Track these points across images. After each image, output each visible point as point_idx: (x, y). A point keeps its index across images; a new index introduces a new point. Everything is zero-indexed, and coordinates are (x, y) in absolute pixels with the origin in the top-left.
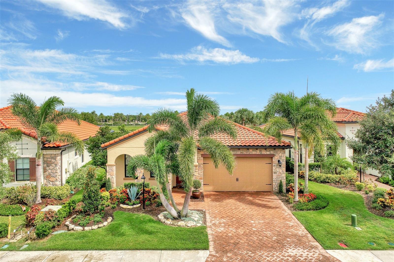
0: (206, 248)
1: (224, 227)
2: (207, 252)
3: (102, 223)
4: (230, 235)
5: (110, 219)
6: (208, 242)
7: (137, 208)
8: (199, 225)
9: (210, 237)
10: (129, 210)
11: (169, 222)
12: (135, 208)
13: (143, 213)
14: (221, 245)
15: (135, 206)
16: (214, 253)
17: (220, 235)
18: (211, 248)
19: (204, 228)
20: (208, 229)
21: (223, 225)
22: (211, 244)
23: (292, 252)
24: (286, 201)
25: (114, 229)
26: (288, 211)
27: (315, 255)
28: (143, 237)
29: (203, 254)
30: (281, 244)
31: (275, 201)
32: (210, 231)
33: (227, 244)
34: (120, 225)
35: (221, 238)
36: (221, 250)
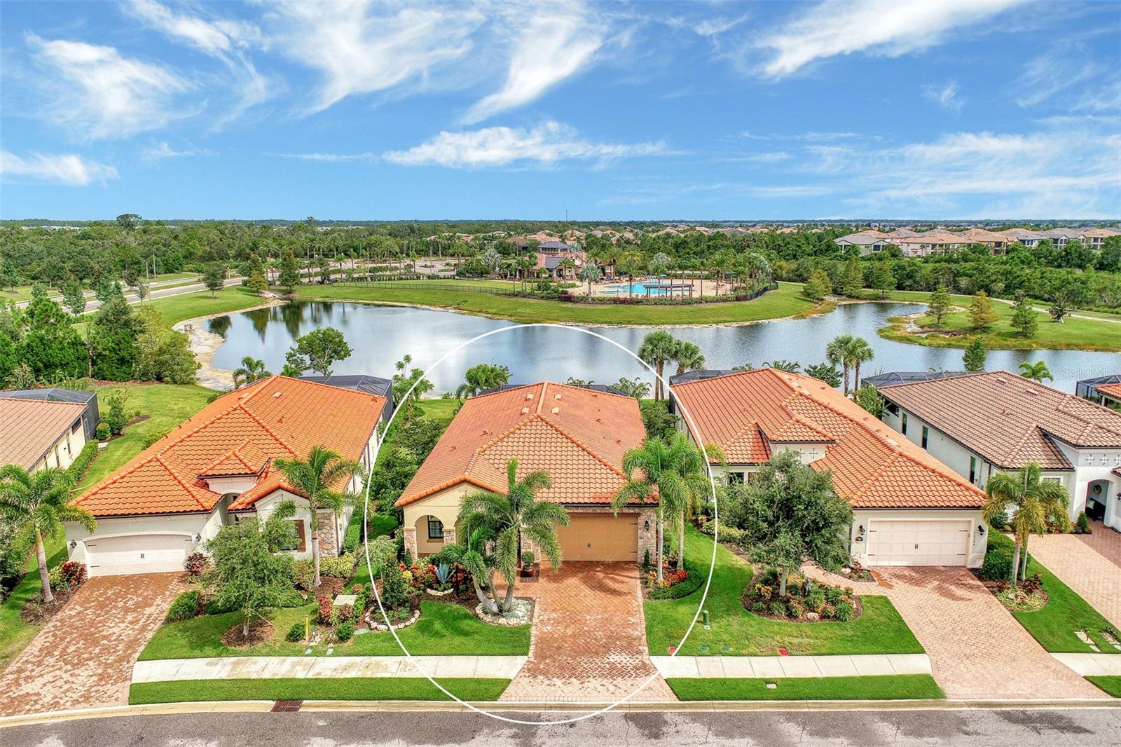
0: (525, 654)
1: (552, 625)
2: (526, 658)
3: (409, 620)
4: (556, 636)
5: (417, 613)
6: (529, 645)
7: (449, 594)
8: (523, 622)
9: (533, 639)
10: (439, 598)
11: (488, 618)
12: (446, 595)
13: (457, 603)
14: (542, 649)
15: (446, 592)
16: (532, 659)
17: (545, 636)
18: (531, 653)
19: (528, 627)
20: (533, 627)
21: (552, 621)
22: (532, 648)
23: (614, 658)
24: (645, 583)
25: (424, 628)
26: (641, 600)
27: (636, 661)
28: (458, 640)
29: (521, 661)
30: (607, 648)
31: (632, 582)
32: (534, 631)
33: (548, 649)
34: (430, 623)
35: (544, 640)
36: (541, 656)
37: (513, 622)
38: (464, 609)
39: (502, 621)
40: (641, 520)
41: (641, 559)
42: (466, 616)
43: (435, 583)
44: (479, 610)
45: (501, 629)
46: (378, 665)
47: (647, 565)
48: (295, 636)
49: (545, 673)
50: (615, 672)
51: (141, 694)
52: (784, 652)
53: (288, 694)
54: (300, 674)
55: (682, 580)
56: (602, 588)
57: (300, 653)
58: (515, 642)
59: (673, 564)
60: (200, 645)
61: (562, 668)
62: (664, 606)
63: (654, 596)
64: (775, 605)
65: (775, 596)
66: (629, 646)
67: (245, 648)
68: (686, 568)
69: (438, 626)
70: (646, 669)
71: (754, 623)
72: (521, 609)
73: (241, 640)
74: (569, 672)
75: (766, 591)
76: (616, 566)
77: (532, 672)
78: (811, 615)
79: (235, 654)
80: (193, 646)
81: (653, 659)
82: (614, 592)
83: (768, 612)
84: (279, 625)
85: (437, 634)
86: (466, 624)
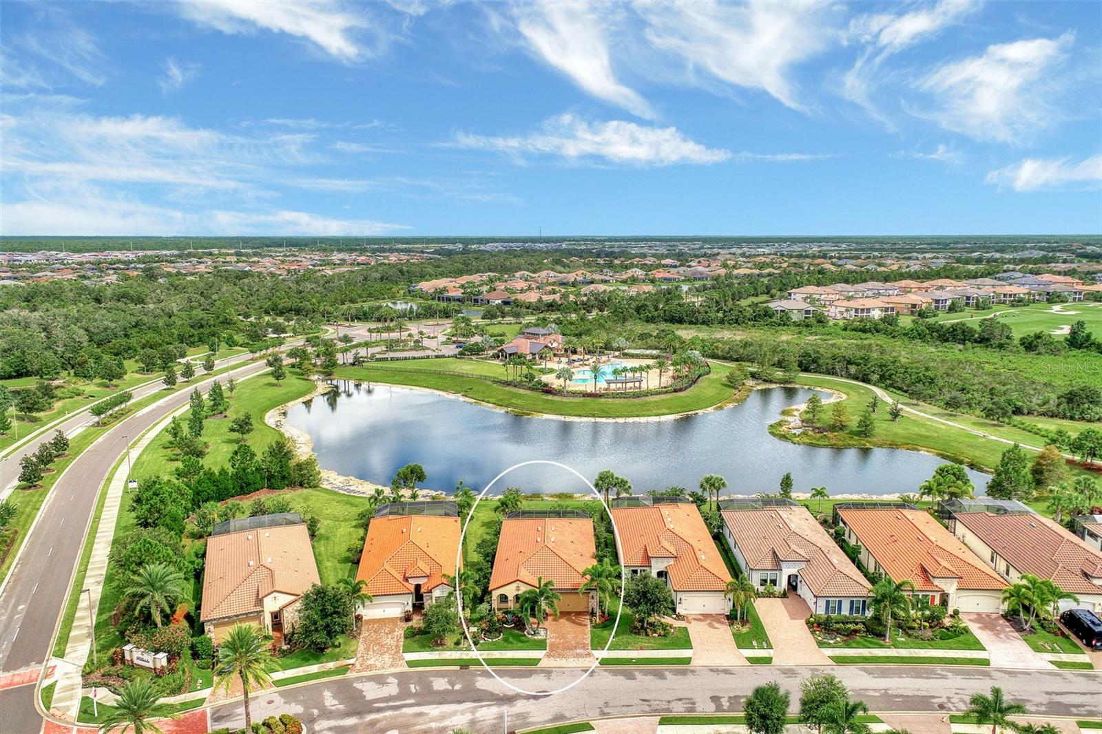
0: (545, 649)
1: (554, 638)
2: (546, 651)
3: (499, 637)
4: (556, 643)
5: (502, 634)
6: (546, 646)
8: (544, 637)
9: (548, 644)
10: (510, 628)
11: (530, 636)
13: (517, 630)
14: (551, 648)
15: (512, 626)
16: (548, 651)
18: (547, 649)
19: (545, 639)
20: (548, 639)
22: (548, 647)
23: (578, 651)
24: (591, 621)
25: (506, 640)
26: (589, 629)
27: (586, 653)
28: (520, 644)
29: (544, 652)
30: (576, 648)
31: (586, 620)
32: (548, 641)
33: (554, 647)
34: (508, 638)
35: (551, 644)
36: (551, 650)
37: (540, 637)
38: (520, 633)
39: (536, 637)
40: (590, 595)
41: (590, 611)
42: (521, 635)
43: (507, 622)
44: (525, 633)
45: (535, 640)
46: (492, 654)
47: (593, 614)
48: (457, 643)
49: (553, 656)
50: (578, 656)
51: (411, 664)
52: (641, 649)
53: (463, 664)
54: (465, 657)
55: (606, 621)
56: (573, 622)
57: (461, 650)
58: (541, 645)
59: (603, 613)
60: (423, 647)
61: (559, 654)
62: (598, 631)
63: (594, 627)
64: (642, 631)
65: (642, 627)
66: (584, 646)
67: (440, 648)
68: (609, 615)
69: (511, 639)
70: (589, 655)
71: (632, 638)
72: (542, 632)
73: (438, 645)
74: (561, 656)
75: (638, 625)
76: (579, 614)
77: (548, 656)
78: (654, 635)
79: (438, 650)
80: (421, 648)
81: (593, 652)
82: (580, 624)
83: (638, 634)
84: (450, 640)
85: (511, 643)
86: (522, 638)
